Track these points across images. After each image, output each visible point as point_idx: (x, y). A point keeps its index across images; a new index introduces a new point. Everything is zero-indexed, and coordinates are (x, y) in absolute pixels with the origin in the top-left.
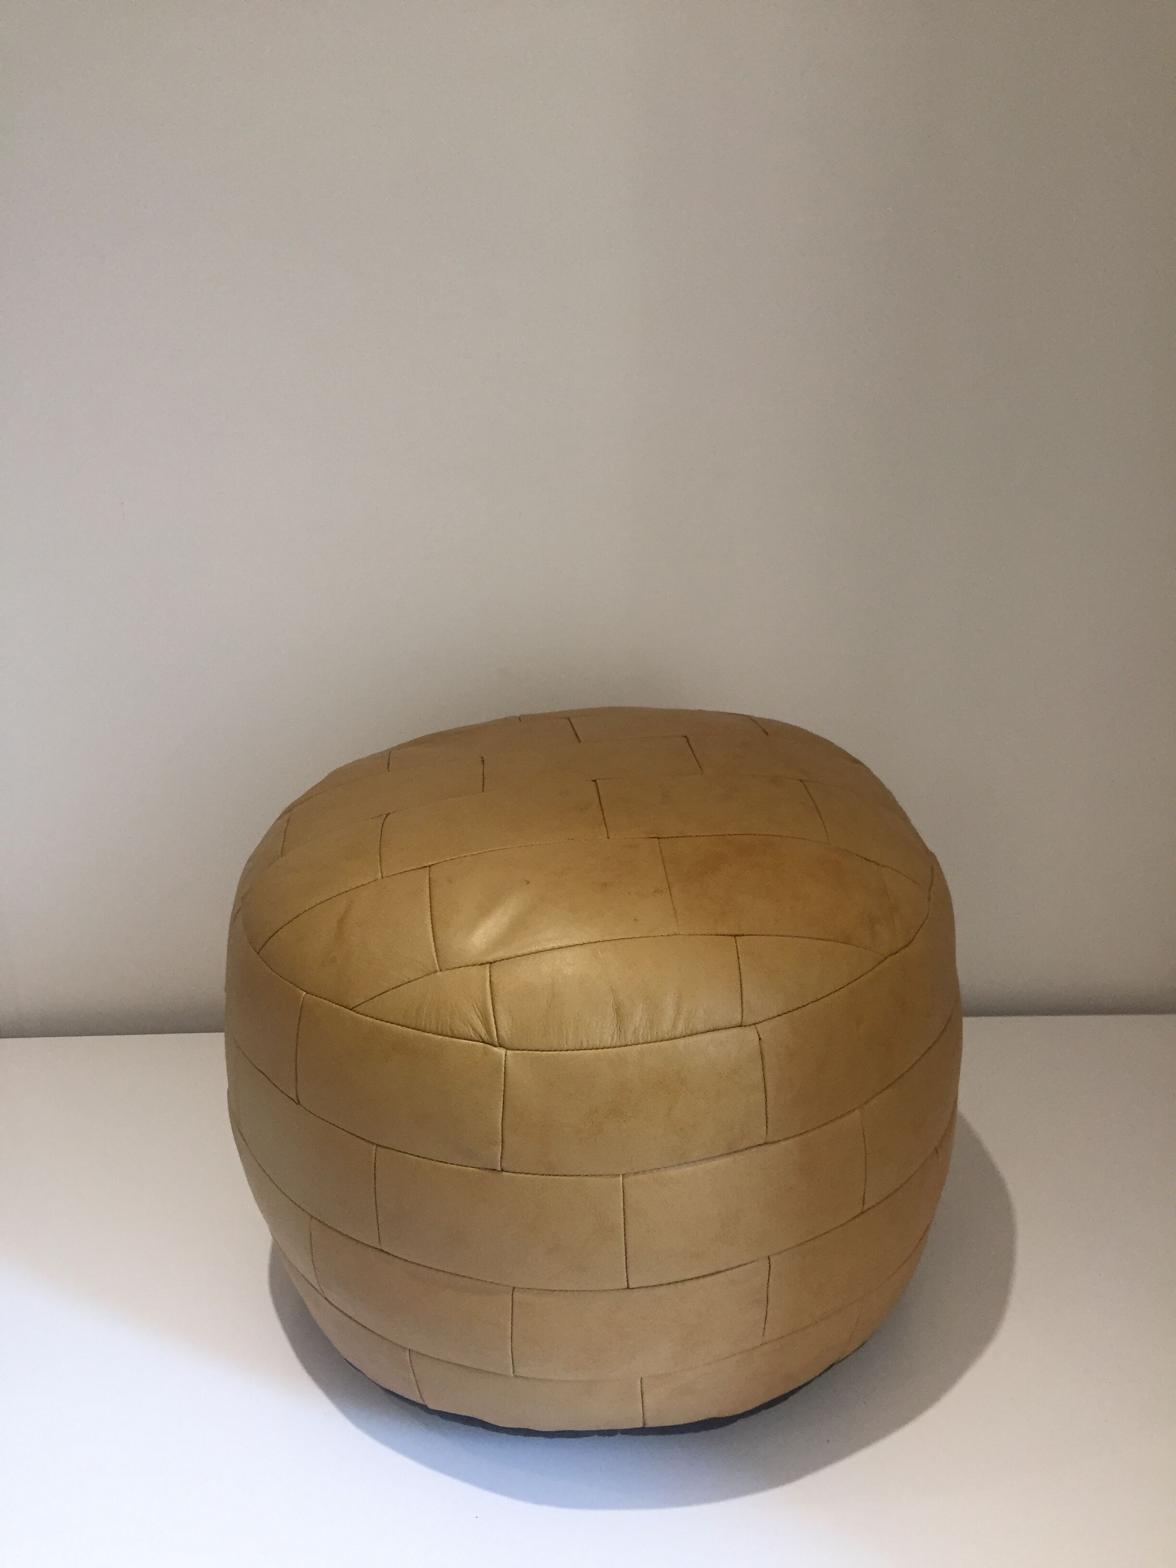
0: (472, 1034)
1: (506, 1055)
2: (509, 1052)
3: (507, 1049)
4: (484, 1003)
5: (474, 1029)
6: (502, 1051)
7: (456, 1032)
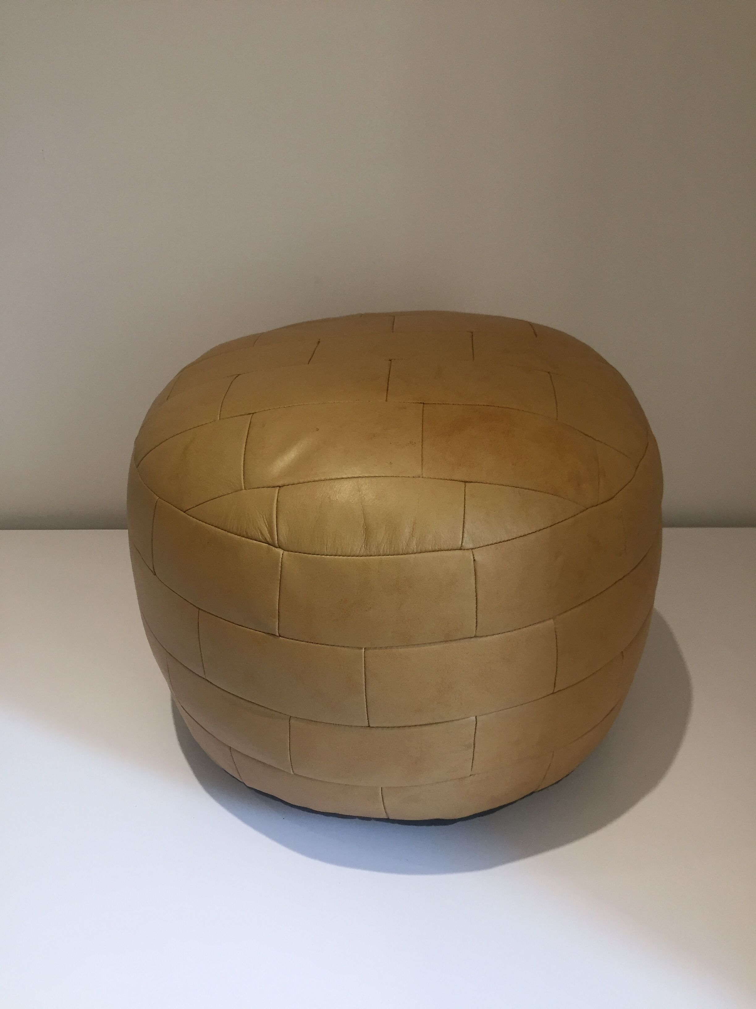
0: (261, 538)
1: (283, 554)
2: (286, 553)
3: (284, 550)
4: (271, 515)
5: (262, 534)
6: (281, 551)
7: (250, 535)
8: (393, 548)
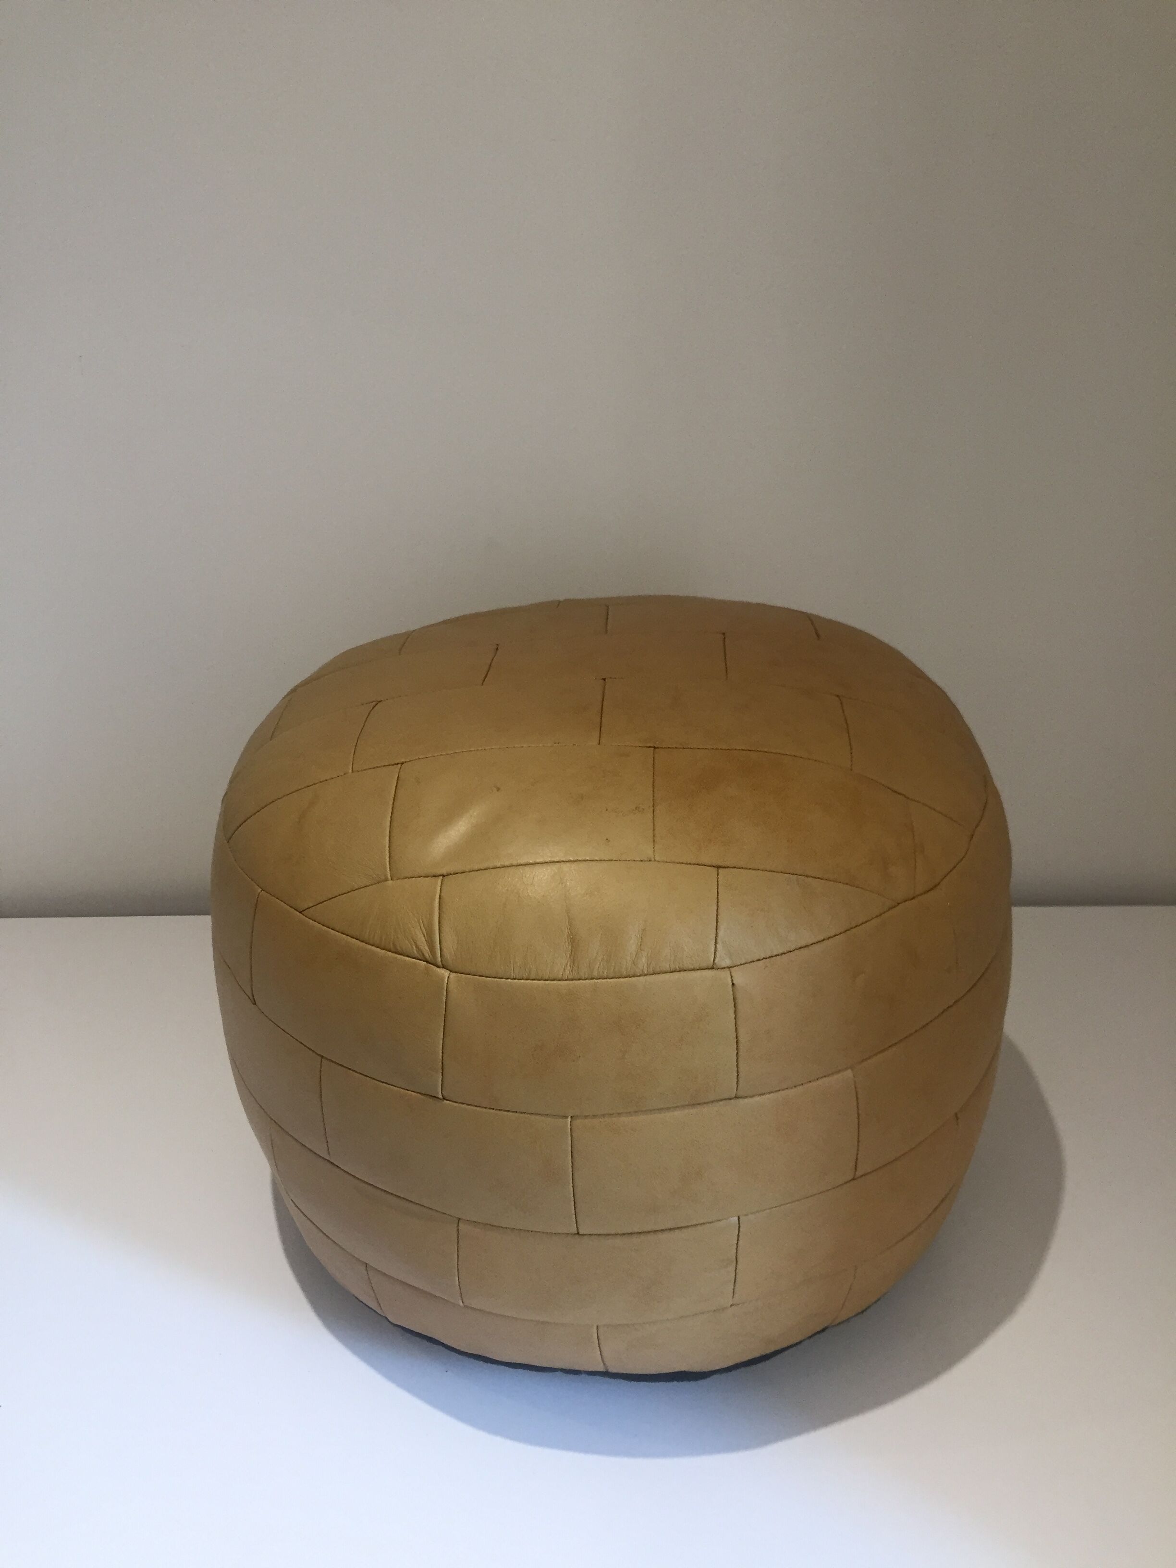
0: (415, 952)
1: (448, 977)
2: (453, 975)
3: (451, 972)
4: (431, 914)
5: (417, 947)
6: (446, 973)
7: (399, 948)
8: (613, 968)
